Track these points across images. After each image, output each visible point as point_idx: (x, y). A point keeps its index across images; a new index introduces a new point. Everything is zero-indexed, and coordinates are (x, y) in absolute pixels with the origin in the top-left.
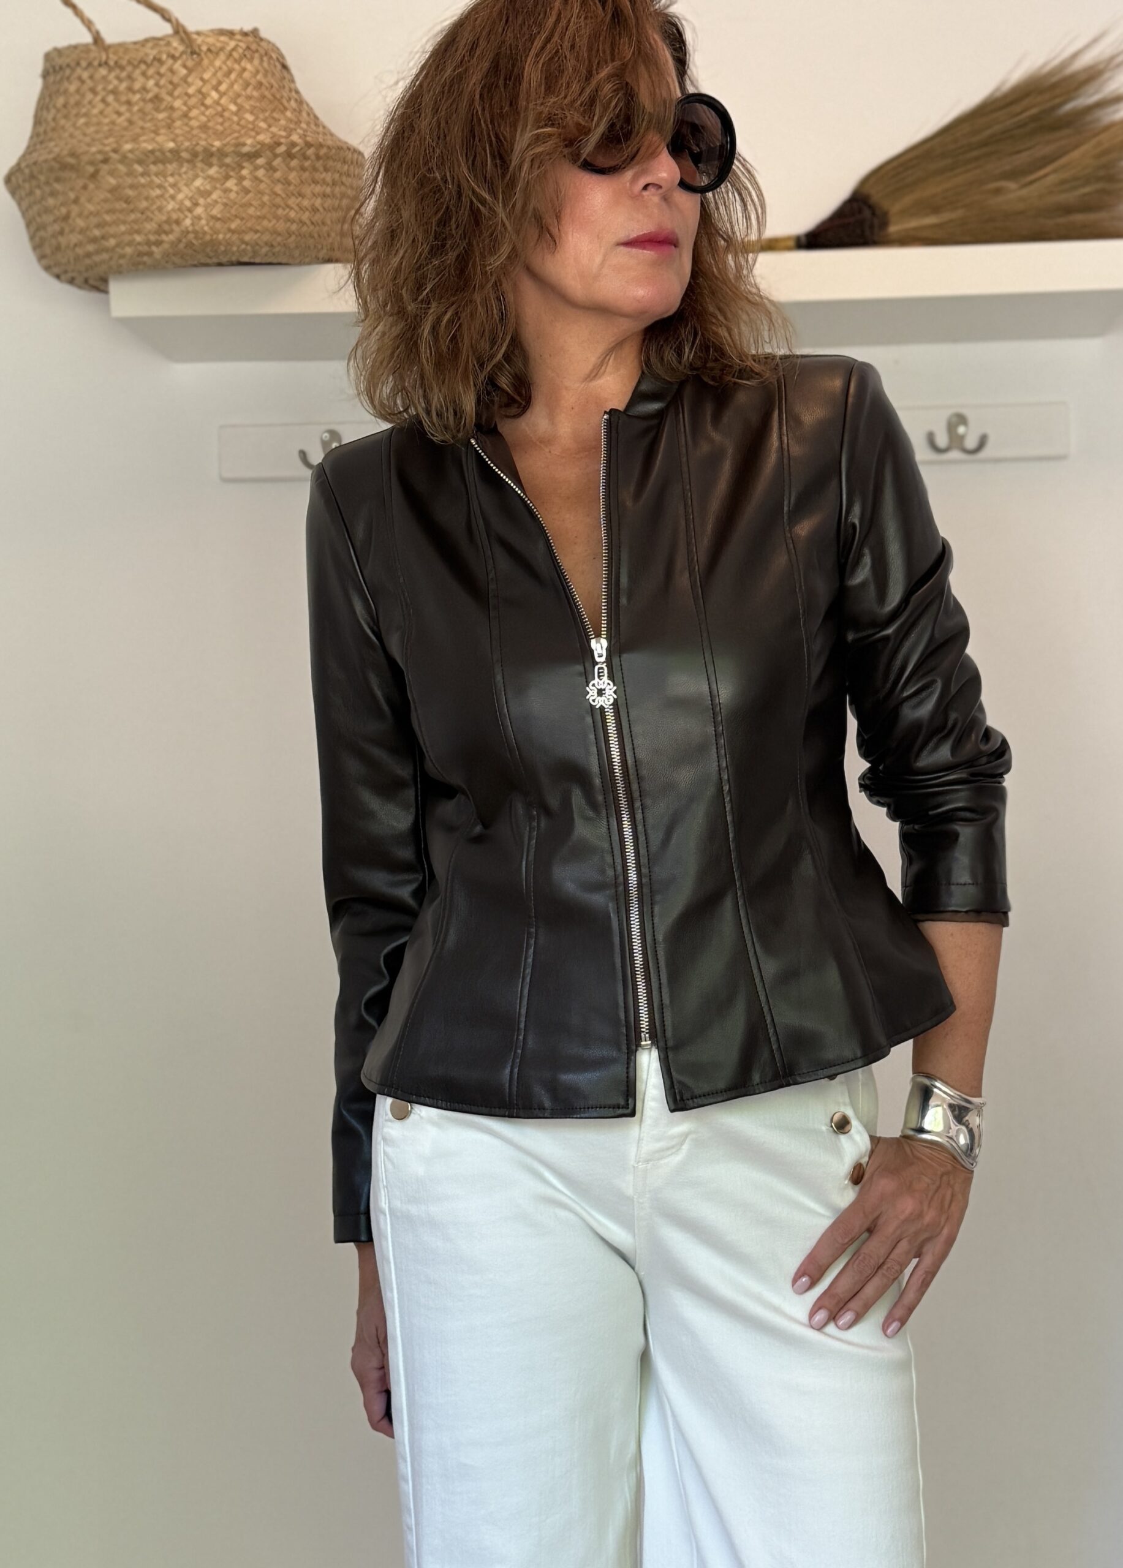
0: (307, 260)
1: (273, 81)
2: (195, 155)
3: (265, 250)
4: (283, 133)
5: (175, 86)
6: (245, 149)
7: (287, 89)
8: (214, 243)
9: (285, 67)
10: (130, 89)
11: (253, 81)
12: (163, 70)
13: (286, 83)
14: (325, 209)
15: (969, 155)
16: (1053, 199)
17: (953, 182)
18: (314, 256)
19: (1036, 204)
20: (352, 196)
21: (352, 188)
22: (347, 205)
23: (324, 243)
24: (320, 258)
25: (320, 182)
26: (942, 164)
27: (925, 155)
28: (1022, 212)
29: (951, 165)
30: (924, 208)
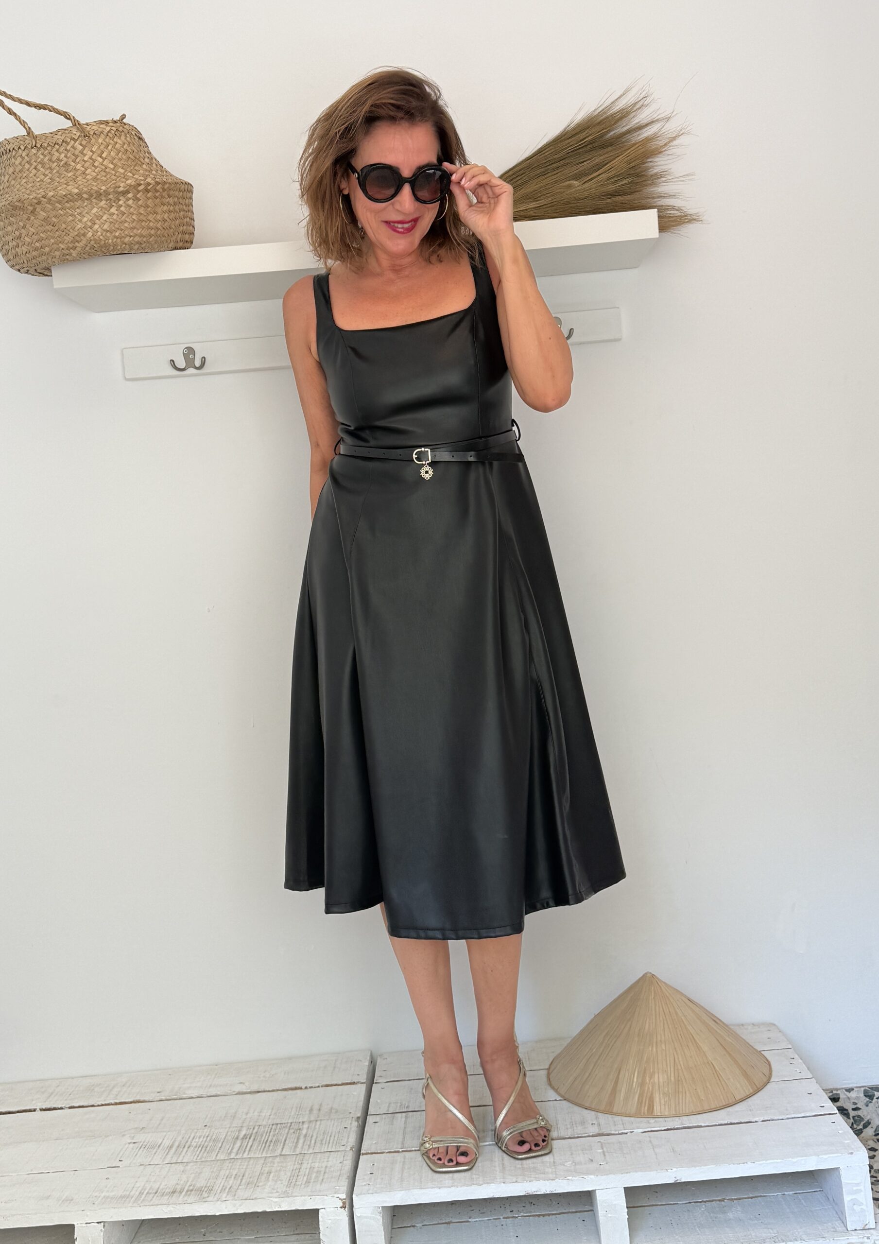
0: (162, 249)
1: (134, 148)
2: (91, 196)
3: (136, 247)
4: (143, 178)
5: (77, 157)
6: (121, 189)
7: (142, 152)
8: (106, 245)
9: (140, 138)
10: (50, 160)
11: (122, 150)
12: (68, 148)
13: (142, 148)
14: (170, 220)
15: (554, 165)
16: (604, 189)
17: (545, 182)
18: (166, 247)
19: (594, 192)
20: (186, 210)
21: (186, 205)
22: (184, 215)
23: (172, 240)
24: (170, 248)
25: (167, 204)
26: (539, 171)
27: (528, 167)
28: (586, 197)
29: (544, 172)
30: (528, 199)
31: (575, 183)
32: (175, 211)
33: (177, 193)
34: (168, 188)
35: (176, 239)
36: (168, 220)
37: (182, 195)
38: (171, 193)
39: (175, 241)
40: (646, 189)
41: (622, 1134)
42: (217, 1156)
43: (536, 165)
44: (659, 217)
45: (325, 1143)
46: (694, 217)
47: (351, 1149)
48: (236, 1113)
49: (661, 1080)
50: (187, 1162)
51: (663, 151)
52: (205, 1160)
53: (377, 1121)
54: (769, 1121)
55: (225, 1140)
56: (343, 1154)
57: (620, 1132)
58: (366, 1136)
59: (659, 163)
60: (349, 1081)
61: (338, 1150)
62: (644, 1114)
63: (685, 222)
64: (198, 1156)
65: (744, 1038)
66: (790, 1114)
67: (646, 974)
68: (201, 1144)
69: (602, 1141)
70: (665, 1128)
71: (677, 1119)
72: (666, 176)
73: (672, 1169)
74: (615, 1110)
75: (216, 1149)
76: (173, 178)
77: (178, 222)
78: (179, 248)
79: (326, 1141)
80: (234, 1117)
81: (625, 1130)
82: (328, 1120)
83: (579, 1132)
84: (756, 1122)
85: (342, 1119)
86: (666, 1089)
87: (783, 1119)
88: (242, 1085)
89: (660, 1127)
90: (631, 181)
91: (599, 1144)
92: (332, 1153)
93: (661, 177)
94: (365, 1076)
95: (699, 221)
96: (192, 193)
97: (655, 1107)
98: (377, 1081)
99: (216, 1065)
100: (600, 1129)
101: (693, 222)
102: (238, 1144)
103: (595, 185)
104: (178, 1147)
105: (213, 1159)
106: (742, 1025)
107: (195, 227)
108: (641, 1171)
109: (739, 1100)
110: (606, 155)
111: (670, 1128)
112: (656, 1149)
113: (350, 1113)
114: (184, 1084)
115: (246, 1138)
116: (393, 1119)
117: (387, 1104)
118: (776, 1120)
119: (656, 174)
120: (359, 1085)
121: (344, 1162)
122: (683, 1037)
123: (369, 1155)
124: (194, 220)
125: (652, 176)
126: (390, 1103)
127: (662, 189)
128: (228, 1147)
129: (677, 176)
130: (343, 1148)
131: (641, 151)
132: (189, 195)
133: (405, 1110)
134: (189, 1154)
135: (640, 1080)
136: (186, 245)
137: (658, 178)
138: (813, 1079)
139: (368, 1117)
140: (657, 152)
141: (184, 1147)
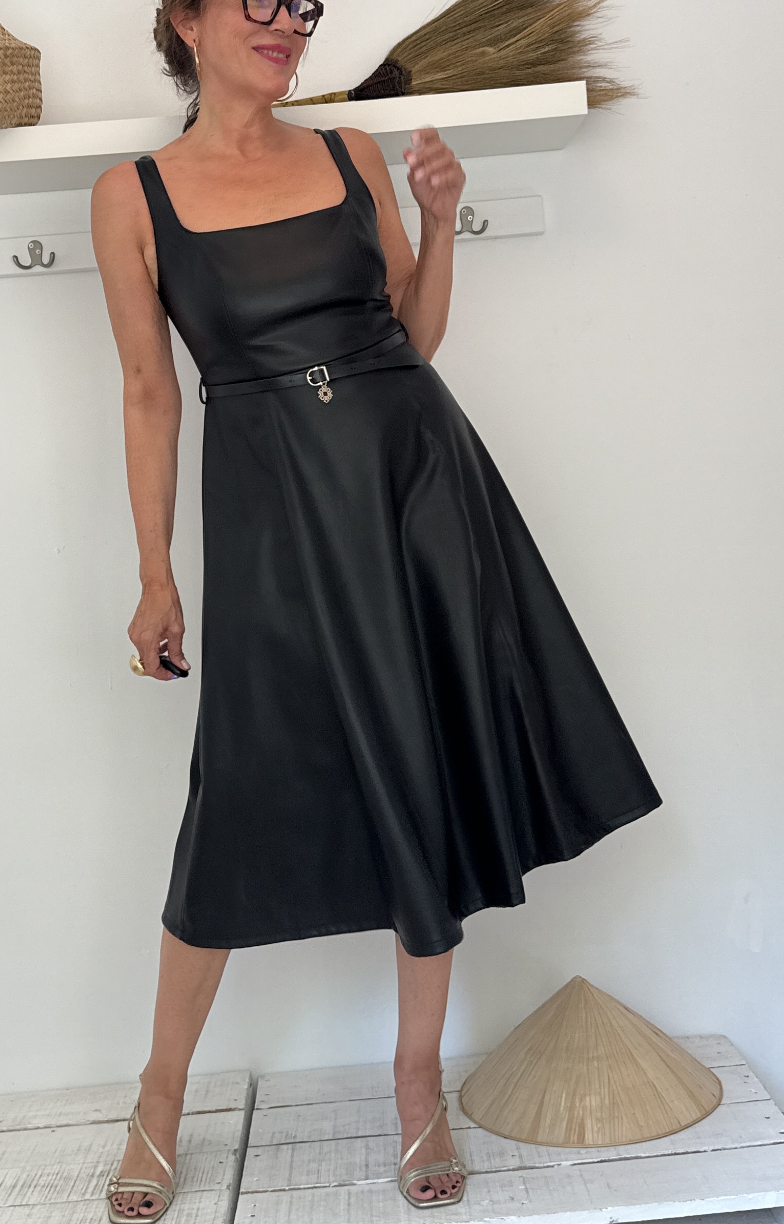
14: (14, 91)
15: (465, 29)
16: (523, 57)
17: (454, 49)
18: (8, 123)
19: (511, 61)
20: (32, 79)
21: (32, 74)
22: (29, 86)
23: (15, 114)
24: (13, 124)
25: (9, 73)
26: (446, 37)
27: (434, 31)
28: (502, 67)
29: (452, 37)
30: (435, 68)
31: (490, 50)
32: (20, 81)
33: (21, 60)
34: (11, 54)
35: (21, 114)
36: (11, 91)
37: (28, 62)
38: (15, 59)
39: (19, 116)
40: (572, 57)
41: (548, 1167)
42: (68, 1196)
43: (443, 29)
44: (588, 90)
45: (197, 1181)
46: (628, 91)
47: (228, 1187)
48: (91, 1145)
49: (593, 1103)
50: (34, 1205)
51: (592, 13)
52: (55, 1202)
53: (258, 1154)
54: (720, 1150)
55: (79, 1178)
56: (218, 1194)
57: (545, 1165)
58: (246, 1172)
59: (587, 27)
60: (224, 1108)
61: (212, 1188)
62: (573, 1143)
63: (617, 97)
64: (46, 1197)
65: (690, 1052)
66: (745, 1142)
67: (575, 978)
68: (49, 1183)
69: (524, 1176)
70: (599, 1160)
71: (612, 1149)
72: (596, 42)
73: (606, 1208)
74: (539, 1139)
75: (68, 1189)
76: (17, 42)
77: (22, 93)
78: (23, 124)
79: (198, 1178)
80: (89, 1149)
81: (551, 1162)
82: (200, 1153)
83: (497, 1166)
84: (705, 1151)
85: (217, 1152)
86: (600, 1114)
87: (736, 1148)
88: (98, 1113)
89: (592, 1159)
90: (555, 48)
91: (521, 1179)
92: (205, 1193)
93: (589, 44)
94: (243, 1102)
95: (634, 95)
96: (39, 60)
97: (586, 1136)
98: (259, 1107)
99: (67, 1089)
100: (522, 1162)
101: (628, 95)
102: (94, 1182)
103: (513, 53)
104: (22, 1186)
105: (64, 1200)
106: (688, 1037)
107: (43, 100)
108: (571, 1210)
109: (685, 1125)
110: (525, 18)
111: (603, 1159)
112: (588, 1185)
113: (226, 1145)
114: (29, 1111)
115: (103, 1176)
116: (278, 1151)
117: (271, 1135)
118: (728, 1149)
119: (584, 39)
120: (237, 1112)
121: (219, 1203)
122: (619, 1053)
123: (249, 1195)
124: (41, 92)
125: (579, 42)
126: (274, 1133)
127: (592, 56)
128: (82, 1186)
129: (609, 42)
130: (217, 1187)
131: (567, 13)
132: (35, 62)
133: (292, 1141)
134: (36, 1193)
135: (569, 1105)
136: (32, 120)
137: (586, 45)
138: (771, 1100)
139: (248, 1150)
140: (585, 14)
141: (30, 1186)
